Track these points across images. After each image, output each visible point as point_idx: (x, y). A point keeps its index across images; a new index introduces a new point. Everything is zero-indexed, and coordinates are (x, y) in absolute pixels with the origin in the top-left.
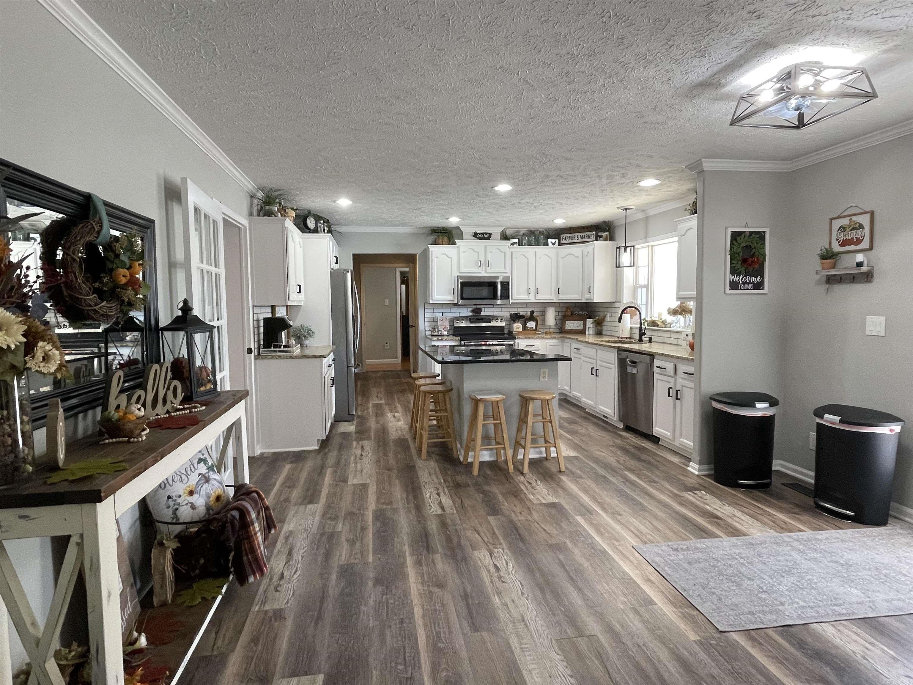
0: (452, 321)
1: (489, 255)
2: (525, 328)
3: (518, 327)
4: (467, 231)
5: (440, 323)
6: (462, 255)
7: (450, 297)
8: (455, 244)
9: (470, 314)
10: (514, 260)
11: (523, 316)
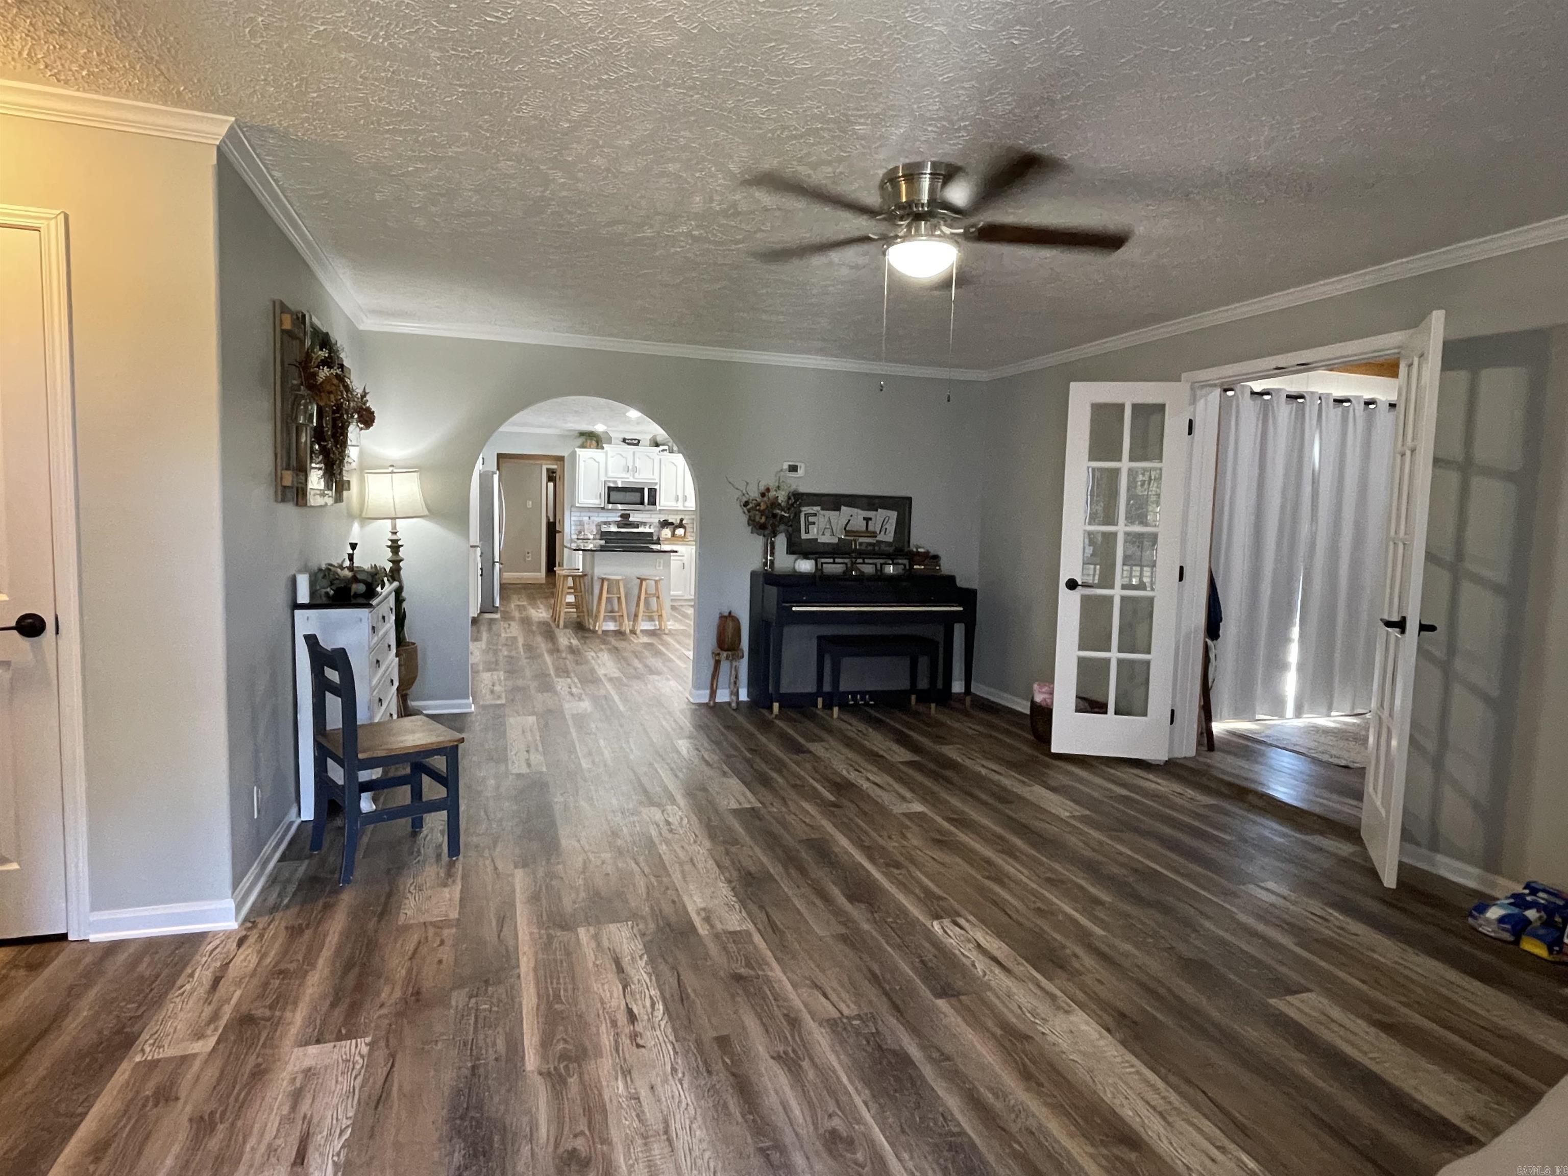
0: (599, 525)
1: (637, 461)
2: (673, 535)
3: (666, 533)
4: (617, 436)
5: (586, 526)
6: (610, 461)
7: (597, 501)
8: (603, 448)
9: (619, 519)
10: (663, 467)
11: (672, 524)
